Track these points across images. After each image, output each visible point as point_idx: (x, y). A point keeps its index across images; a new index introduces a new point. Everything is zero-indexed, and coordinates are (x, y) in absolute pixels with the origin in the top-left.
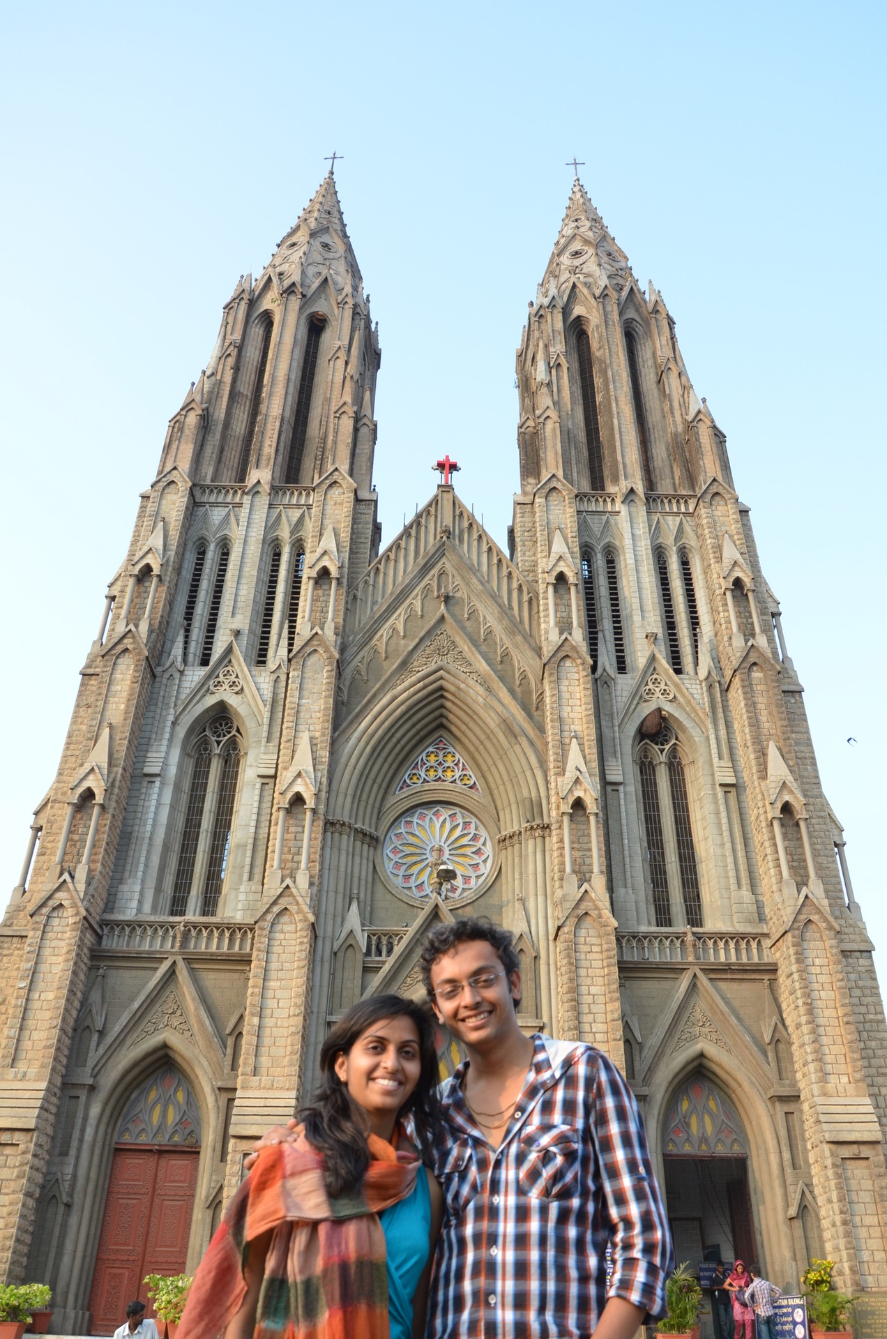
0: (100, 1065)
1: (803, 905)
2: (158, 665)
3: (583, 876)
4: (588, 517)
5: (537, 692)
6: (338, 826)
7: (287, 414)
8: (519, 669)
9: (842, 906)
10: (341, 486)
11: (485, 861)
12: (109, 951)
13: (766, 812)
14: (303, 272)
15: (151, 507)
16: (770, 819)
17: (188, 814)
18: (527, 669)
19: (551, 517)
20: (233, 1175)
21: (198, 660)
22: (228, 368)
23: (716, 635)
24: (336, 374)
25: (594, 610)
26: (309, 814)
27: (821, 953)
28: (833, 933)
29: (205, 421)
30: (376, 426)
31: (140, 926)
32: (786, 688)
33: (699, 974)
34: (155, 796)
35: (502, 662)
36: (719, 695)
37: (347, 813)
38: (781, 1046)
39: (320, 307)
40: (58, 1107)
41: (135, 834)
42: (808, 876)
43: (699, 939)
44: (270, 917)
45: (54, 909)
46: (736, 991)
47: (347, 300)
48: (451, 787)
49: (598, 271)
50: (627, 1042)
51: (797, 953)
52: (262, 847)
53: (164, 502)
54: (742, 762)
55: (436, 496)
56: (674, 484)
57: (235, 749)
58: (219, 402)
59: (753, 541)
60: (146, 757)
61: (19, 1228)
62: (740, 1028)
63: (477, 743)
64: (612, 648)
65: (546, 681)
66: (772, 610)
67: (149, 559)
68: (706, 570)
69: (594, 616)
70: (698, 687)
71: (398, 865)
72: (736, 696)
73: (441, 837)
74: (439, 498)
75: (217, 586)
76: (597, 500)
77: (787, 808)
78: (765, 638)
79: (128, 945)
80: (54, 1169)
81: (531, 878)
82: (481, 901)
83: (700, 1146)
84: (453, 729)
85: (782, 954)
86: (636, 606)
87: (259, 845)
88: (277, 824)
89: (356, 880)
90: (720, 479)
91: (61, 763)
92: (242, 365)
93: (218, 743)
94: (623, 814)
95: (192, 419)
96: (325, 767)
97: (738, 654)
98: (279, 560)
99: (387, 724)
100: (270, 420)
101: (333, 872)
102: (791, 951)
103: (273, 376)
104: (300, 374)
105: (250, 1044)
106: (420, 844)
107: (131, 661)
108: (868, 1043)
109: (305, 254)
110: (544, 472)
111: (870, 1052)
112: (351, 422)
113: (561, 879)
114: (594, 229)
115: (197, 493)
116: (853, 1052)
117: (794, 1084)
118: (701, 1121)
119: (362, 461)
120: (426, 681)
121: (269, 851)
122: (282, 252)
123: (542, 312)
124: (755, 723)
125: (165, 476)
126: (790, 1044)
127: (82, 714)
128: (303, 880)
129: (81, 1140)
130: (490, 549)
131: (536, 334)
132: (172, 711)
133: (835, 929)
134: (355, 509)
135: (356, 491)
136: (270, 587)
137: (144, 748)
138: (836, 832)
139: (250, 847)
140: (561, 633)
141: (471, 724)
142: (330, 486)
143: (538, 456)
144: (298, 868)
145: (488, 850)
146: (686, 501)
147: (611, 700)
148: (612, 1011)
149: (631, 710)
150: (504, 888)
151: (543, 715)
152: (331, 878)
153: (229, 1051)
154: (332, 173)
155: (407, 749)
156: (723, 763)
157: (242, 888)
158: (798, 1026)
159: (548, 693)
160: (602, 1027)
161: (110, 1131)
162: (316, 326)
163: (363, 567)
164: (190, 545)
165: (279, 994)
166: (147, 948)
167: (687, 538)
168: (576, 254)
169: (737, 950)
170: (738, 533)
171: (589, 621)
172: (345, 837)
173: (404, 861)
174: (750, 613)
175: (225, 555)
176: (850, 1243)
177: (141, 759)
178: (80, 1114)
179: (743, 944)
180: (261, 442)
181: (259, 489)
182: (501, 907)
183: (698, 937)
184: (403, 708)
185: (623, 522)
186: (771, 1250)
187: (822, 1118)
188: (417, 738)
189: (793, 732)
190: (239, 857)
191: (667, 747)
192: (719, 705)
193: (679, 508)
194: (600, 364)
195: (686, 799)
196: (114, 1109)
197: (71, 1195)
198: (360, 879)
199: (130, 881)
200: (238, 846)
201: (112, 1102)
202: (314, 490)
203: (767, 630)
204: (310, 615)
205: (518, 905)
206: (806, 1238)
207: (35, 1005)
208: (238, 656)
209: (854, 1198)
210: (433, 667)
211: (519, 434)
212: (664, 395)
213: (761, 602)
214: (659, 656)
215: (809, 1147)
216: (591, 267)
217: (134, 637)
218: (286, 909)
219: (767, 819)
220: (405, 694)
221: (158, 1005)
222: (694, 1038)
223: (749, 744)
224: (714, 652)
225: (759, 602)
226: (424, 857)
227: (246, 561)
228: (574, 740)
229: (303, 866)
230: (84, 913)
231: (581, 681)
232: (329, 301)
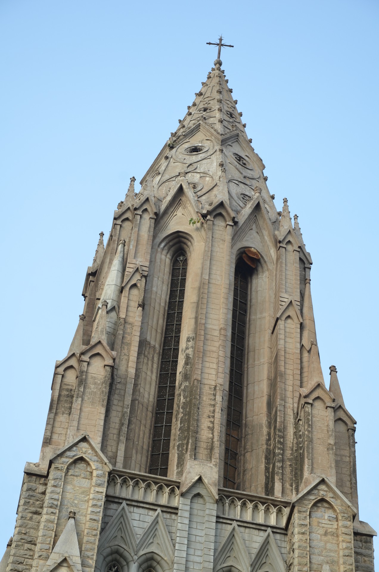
10: (331, 507)
14: (228, 190)
15: (51, 491)
22: (134, 304)
24: (289, 340)
29: (112, 374)
39: (254, 242)
47: (290, 239)
53: (69, 487)
58: (125, 351)
95: (98, 370)
100: (206, 390)
103: (205, 328)
109: (222, 165)
112: (331, 414)
119: (342, 471)
125: (70, 449)
134: (353, 545)
135: (353, 518)
154: (219, 63)
162: (247, 265)
164: (100, 559)
180: (198, 420)
181: (202, 491)
232: (262, 236)
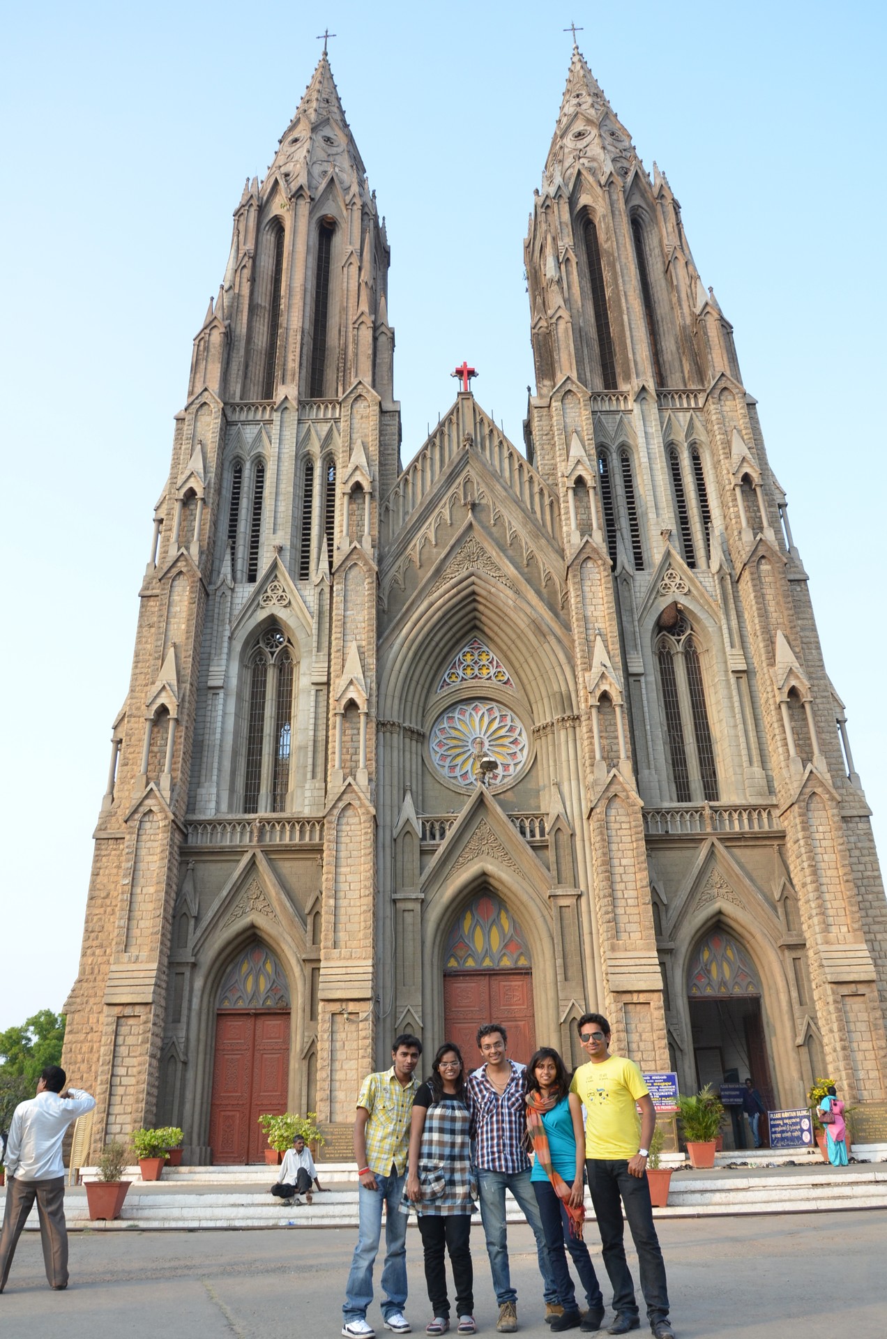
0: (199, 946)
1: (808, 780)
2: (210, 583)
3: (612, 762)
4: (602, 417)
5: (562, 592)
6: (389, 726)
7: (307, 326)
8: (545, 571)
9: (844, 776)
10: (366, 399)
11: (521, 750)
12: (196, 848)
13: (774, 696)
14: (309, 173)
15: (187, 429)
16: (778, 702)
17: (251, 721)
18: (552, 570)
19: (567, 420)
20: (324, 1031)
21: (245, 578)
22: (245, 280)
23: (726, 529)
24: (351, 281)
25: (611, 509)
26: (362, 718)
27: (824, 821)
28: (834, 803)
29: (229, 337)
30: (393, 333)
31: (220, 824)
32: (792, 577)
33: (717, 843)
34: (220, 707)
35: (528, 565)
36: (730, 587)
37: (395, 713)
38: (789, 902)
39: (329, 209)
40: (167, 983)
41: (206, 742)
42: (812, 753)
43: (716, 812)
44: (336, 812)
45: (145, 814)
46: (751, 856)
47: (355, 200)
48: (487, 683)
49: (602, 155)
50: (655, 904)
51: (802, 822)
52: (321, 748)
53: (199, 424)
54: (752, 649)
55: (457, 404)
56: (684, 377)
57: (288, 658)
58: (239, 317)
59: (760, 434)
60: (208, 671)
61: (148, 1084)
62: (753, 888)
63: (509, 642)
64: (629, 545)
65: (570, 582)
66: (779, 501)
67: (192, 483)
68: (717, 464)
69: (611, 514)
70: (711, 580)
71: (443, 757)
72: (746, 587)
73: (480, 730)
74: (460, 405)
75: (256, 503)
76: (610, 398)
77: (793, 692)
78: (772, 531)
79: (211, 842)
80: (170, 1034)
81: (565, 765)
82: (520, 786)
83: (719, 988)
84: (486, 630)
85: (790, 824)
86: (651, 504)
87: (321, 747)
88: (334, 728)
89: (407, 773)
90: (728, 373)
91: (132, 681)
92: (257, 275)
93: (272, 653)
94: (645, 703)
95: (216, 337)
96: (374, 673)
97: (748, 549)
98: (312, 475)
99: (426, 629)
100: (291, 333)
101: (388, 768)
102: (798, 820)
103: (290, 288)
104: (315, 282)
105: (329, 922)
106: (463, 737)
107: (186, 583)
108: (866, 896)
109: (308, 151)
110: (558, 375)
111: (868, 904)
112: (370, 332)
113: (592, 765)
114: (596, 106)
115: (229, 413)
116: (852, 906)
117: (801, 934)
118: (720, 967)
119: (382, 370)
120: (460, 587)
121: (329, 752)
122: (285, 149)
123: (548, 202)
124: (764, 614)
125: (197, 398)
126: (797, 900)
127: (145, 634)
128: (362, 778)
129: (190, 1009)
130: (511, 454)
131: (544, 226)
132: (227, 627)
133: (836, 800)
134: (380, 421)
135: (380, 403)
136: (306, 502)
137: (206, 662)
138: (838, 710)
139: (311, 748)
140: (582, 535)
141: (503, 625)
142: (356, 399)
143: (552, 357)
144: (357, 767)
145: (524, 739)
146: (695, 396)
147: (631, 596)
148: (641, 880)
149: (649, 604)
150: (540, 773)
151: (569, 614)
152: (386, 774)
153: (310, 928)
154: (326, 54)
155: (445, 650)
156: (735, 651)
157: (307, 786)
158: (804, 885)
159: (572, 594)
160: (633, 893)
161: (212, 1000)
162: (326, 229)
163: (394, 479)
164: (227, 464)
165: (349, 878)
166: (228, 843)
167: (697, 434)
168: (579, 135)
169: (750, 820)
170: (746, 428)
171: (607, 520)
172: (395, 736)
173: (449, 753)
174: (758, 507)
175: (261, 472)
176: (848, 1064)
177: (204, 673)
178: (187, 988)
179: (755, 815)
180: (285, 357)
181: (287, 405)
182: (539, 791)
183: (715, 810)
184: (440, 613)
185: (635, 419)
186: (781, 1072)
187: (825, 962)
188: (454, 640)
189: (799, 619)
190: (301, 759)
191: (683, 638)
192: (731, 597)
193: (689, 403)
194: (608, 257)
195: (702, 685)
196: (214, 981)
197: (186, 1054)
198: (411, 772)
199: (206, 784)
200: (300, 748)
201: (212, 975)
202: (340, 404)
203: (774, 523)
204: (348, 530)
205: (554, 789)
206: (811, 1061)
207: (139, 898)
208: (283, 569)
209: (852, 1027)
210: (465, 573)
211: (533, 335)
212: (672, 286)
213: (768, 494)
214: (673, 552)
215: (814, 987)
216: (595, 150)
217: (186, 560)
218: (350, 804)
219: (775, 702)
220: (441, 601)
221: (243, 891)
222: (712, 899)
223: (759, 633)
224: (725, 544)
225: (767, 495)
226: (467, 749)
227: (281, 477)
228: (598, 638)
229: (361, 764)
230: (172, 817)
231: (603, 581)
232: (337, 203)
